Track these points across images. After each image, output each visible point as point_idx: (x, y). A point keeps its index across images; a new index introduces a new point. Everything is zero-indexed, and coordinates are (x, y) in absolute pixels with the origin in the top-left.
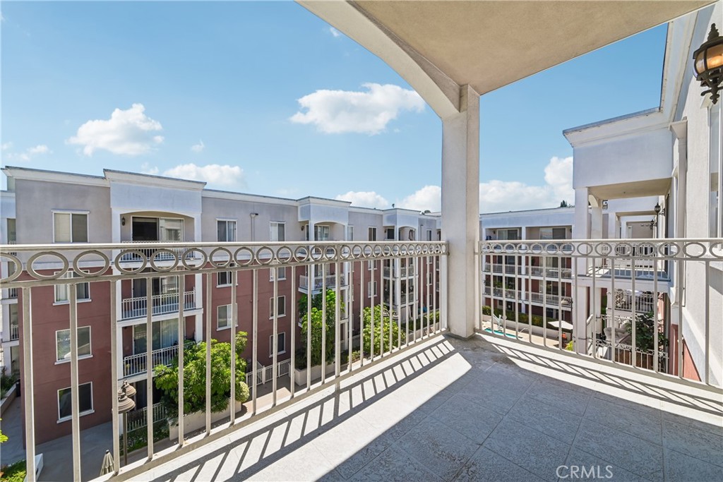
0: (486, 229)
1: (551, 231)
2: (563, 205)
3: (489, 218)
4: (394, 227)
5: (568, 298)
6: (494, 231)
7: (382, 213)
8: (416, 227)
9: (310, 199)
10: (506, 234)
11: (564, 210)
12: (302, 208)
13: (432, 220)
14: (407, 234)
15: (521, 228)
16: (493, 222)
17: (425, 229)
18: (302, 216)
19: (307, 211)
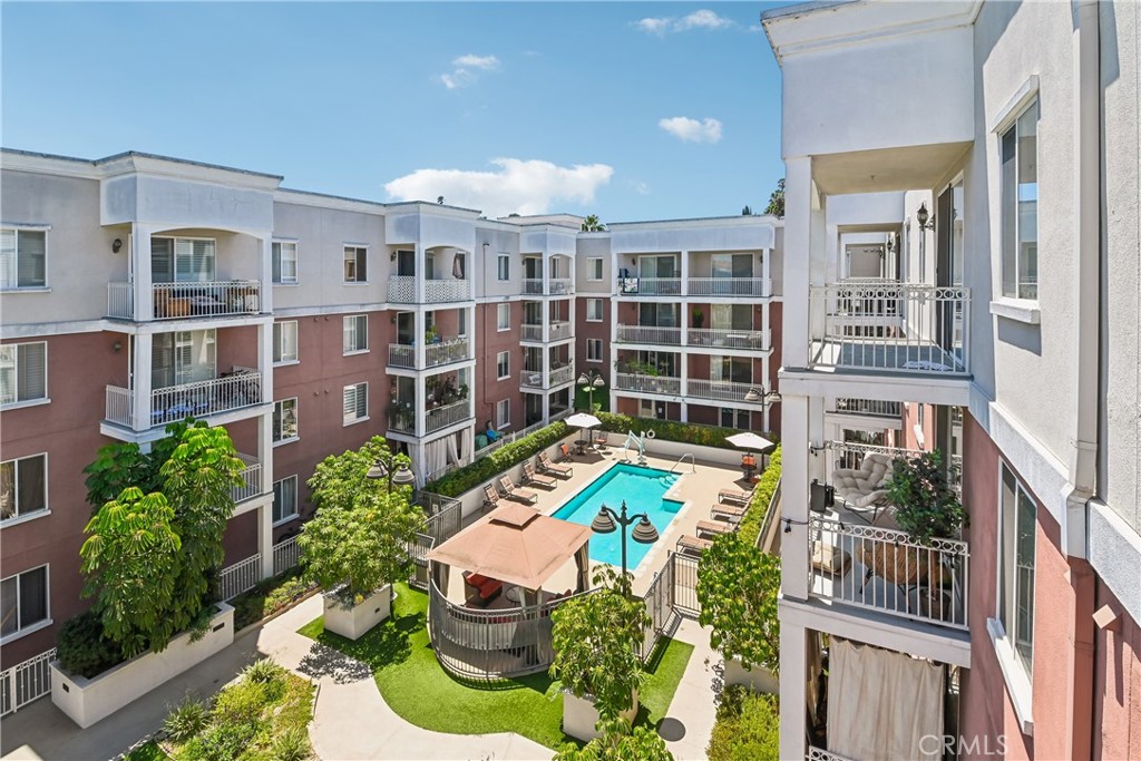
0: (618, 255)
1: (730, 260)
2: (746, 212)
3: (623, 232)
4: (413, 246)
5: (757, 386)
6: (633, 258)
7: (382, 211)
8: (470, 248)
9: (136, 160)
10: (654, 266)
11: (747, 220)
12: (112, 187)
13: (509, 233)
14: (448, 263)
15: (679, 254)
16: (632, 241)
17: (494, 253)
18: (113, 210)
19: (127, 193)
